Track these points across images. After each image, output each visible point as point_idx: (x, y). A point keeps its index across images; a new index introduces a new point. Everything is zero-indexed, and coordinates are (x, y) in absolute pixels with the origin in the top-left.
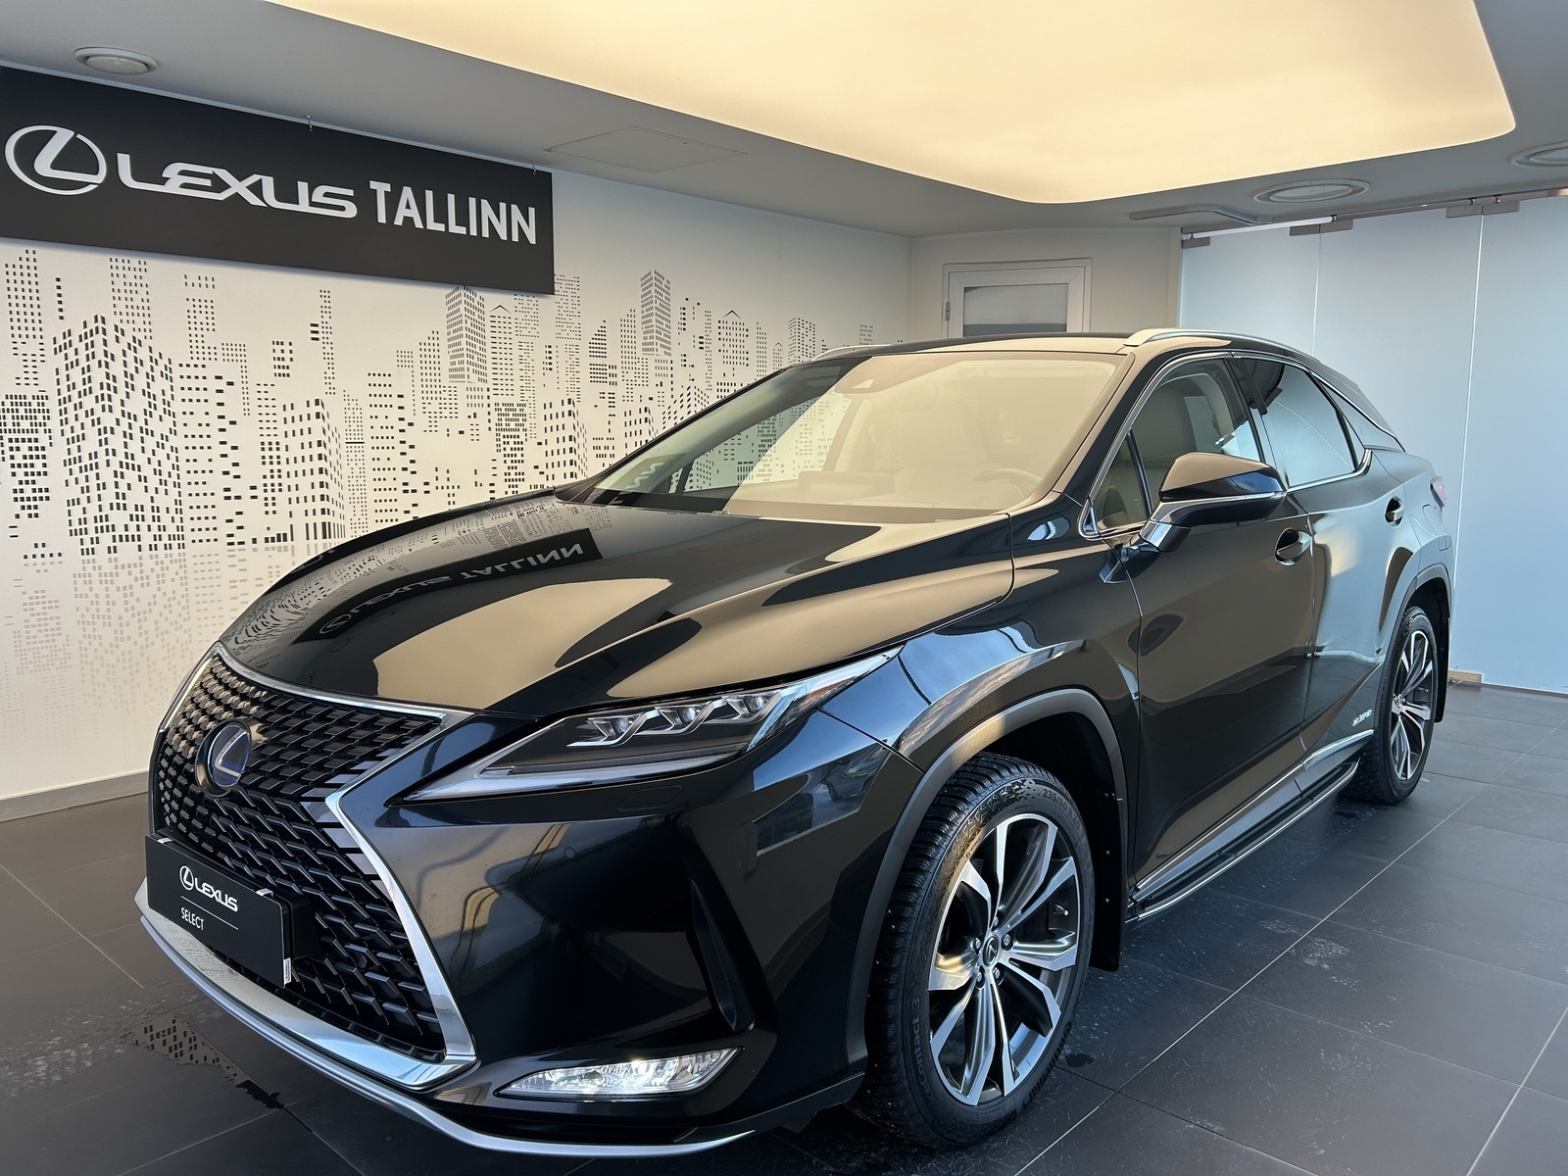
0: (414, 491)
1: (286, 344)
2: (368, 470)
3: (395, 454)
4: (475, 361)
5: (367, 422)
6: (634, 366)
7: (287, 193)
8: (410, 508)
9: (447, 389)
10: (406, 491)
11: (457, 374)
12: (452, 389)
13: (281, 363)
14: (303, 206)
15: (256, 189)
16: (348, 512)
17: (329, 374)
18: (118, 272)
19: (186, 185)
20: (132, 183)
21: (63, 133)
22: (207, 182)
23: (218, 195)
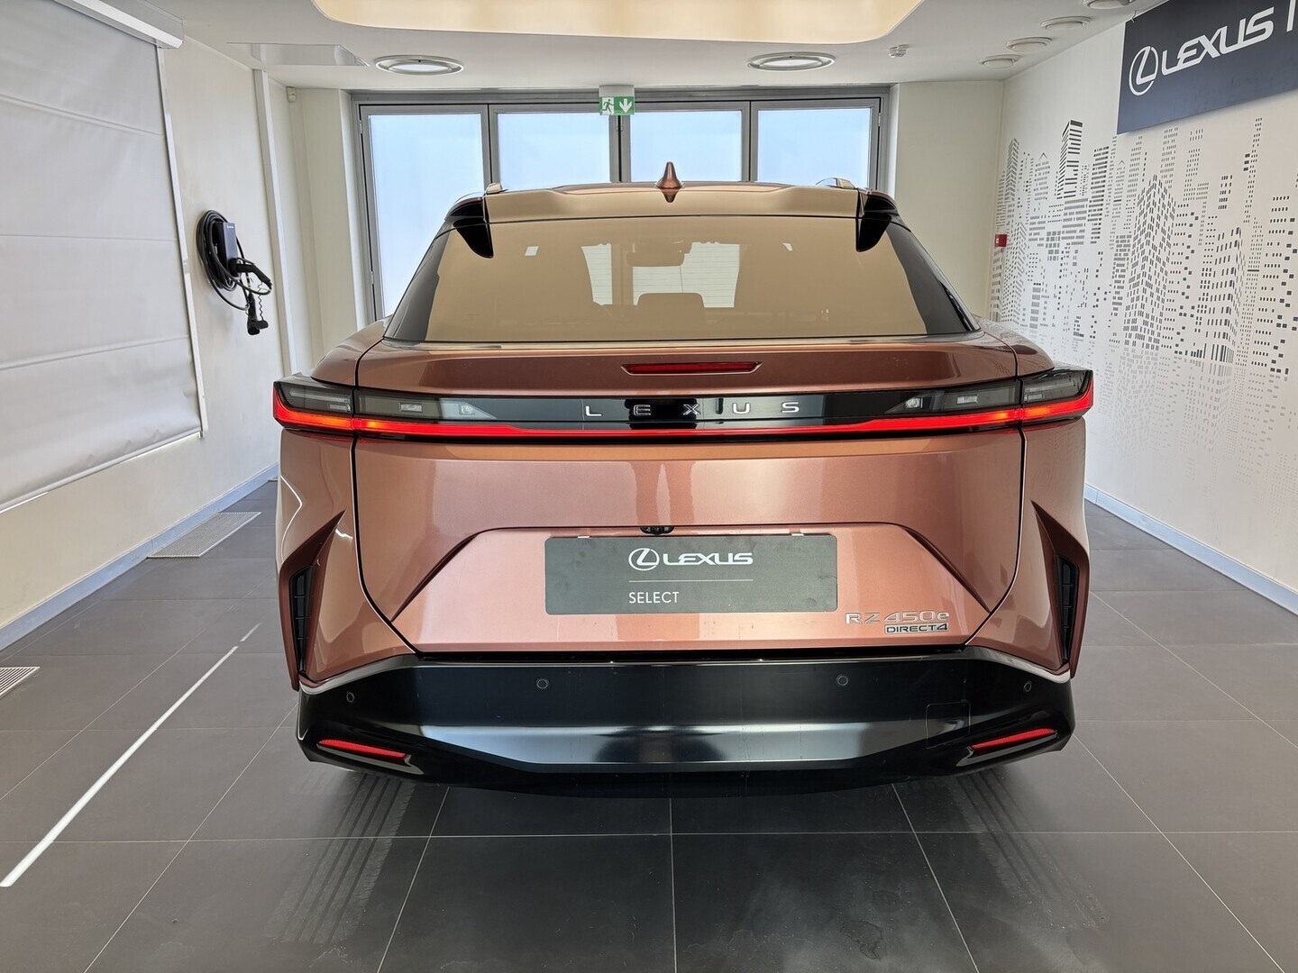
0: (1285, 326)
1: (1229, 178)
2: (1257, 299)
3: (1276, 283)
5: (1266, 249)
7: (1232, 40)
8: (1279, 344)
10: (1279, 325)
13: (1223, 196)
14: (1241, 44)
15: (1216, 44)
16: (1237, 339)
17: (1249, 203)
18: (1166, 140)
19: (1185, 61)
20: (1165, 72)
21: (1147, 49)
22: (1194, 52)
23: (1197, 61)
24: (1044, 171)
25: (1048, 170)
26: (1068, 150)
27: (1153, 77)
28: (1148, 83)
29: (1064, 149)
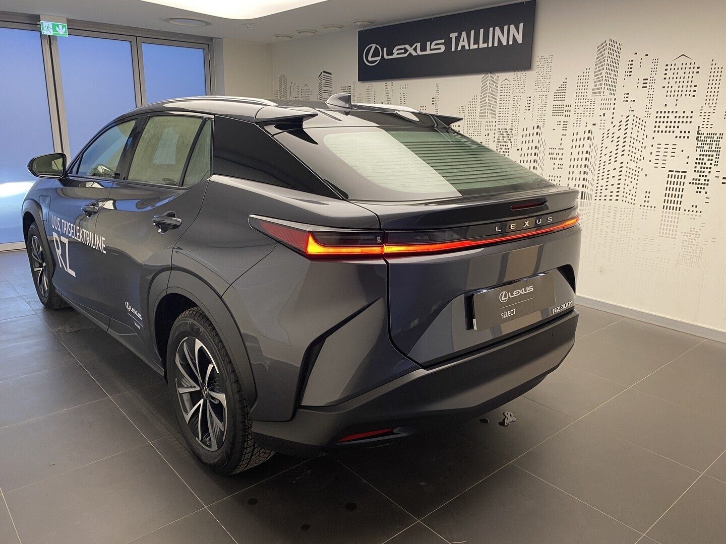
1: (424, 107)
4: (491, 108)
6: (584, 104)
7: (423, 48)
9: (478, 122)
11: (482, 115)
12: (480, 122)
14: (428, 52)
15: (415, 49)
18: (387, 87)
19: (398, 54)
20: (386, 57)
21: (374, 46)
22: (403, 51)
23: (406, 55)
24: (308, 93)
25: (310, 93)
26: (323, 85)
27: (379, 58)
28: (377, 61)
29: (320, 84)
